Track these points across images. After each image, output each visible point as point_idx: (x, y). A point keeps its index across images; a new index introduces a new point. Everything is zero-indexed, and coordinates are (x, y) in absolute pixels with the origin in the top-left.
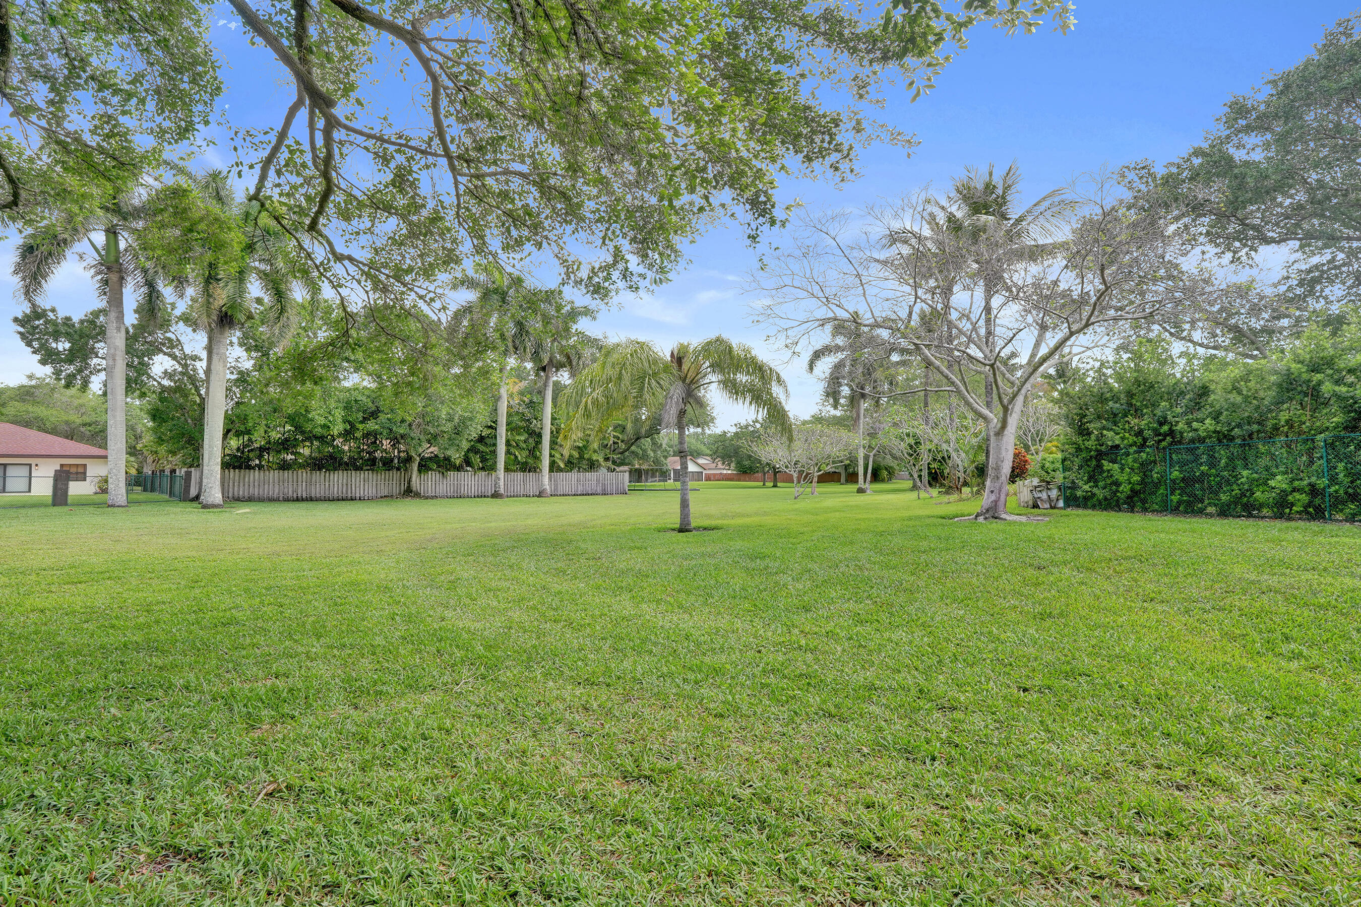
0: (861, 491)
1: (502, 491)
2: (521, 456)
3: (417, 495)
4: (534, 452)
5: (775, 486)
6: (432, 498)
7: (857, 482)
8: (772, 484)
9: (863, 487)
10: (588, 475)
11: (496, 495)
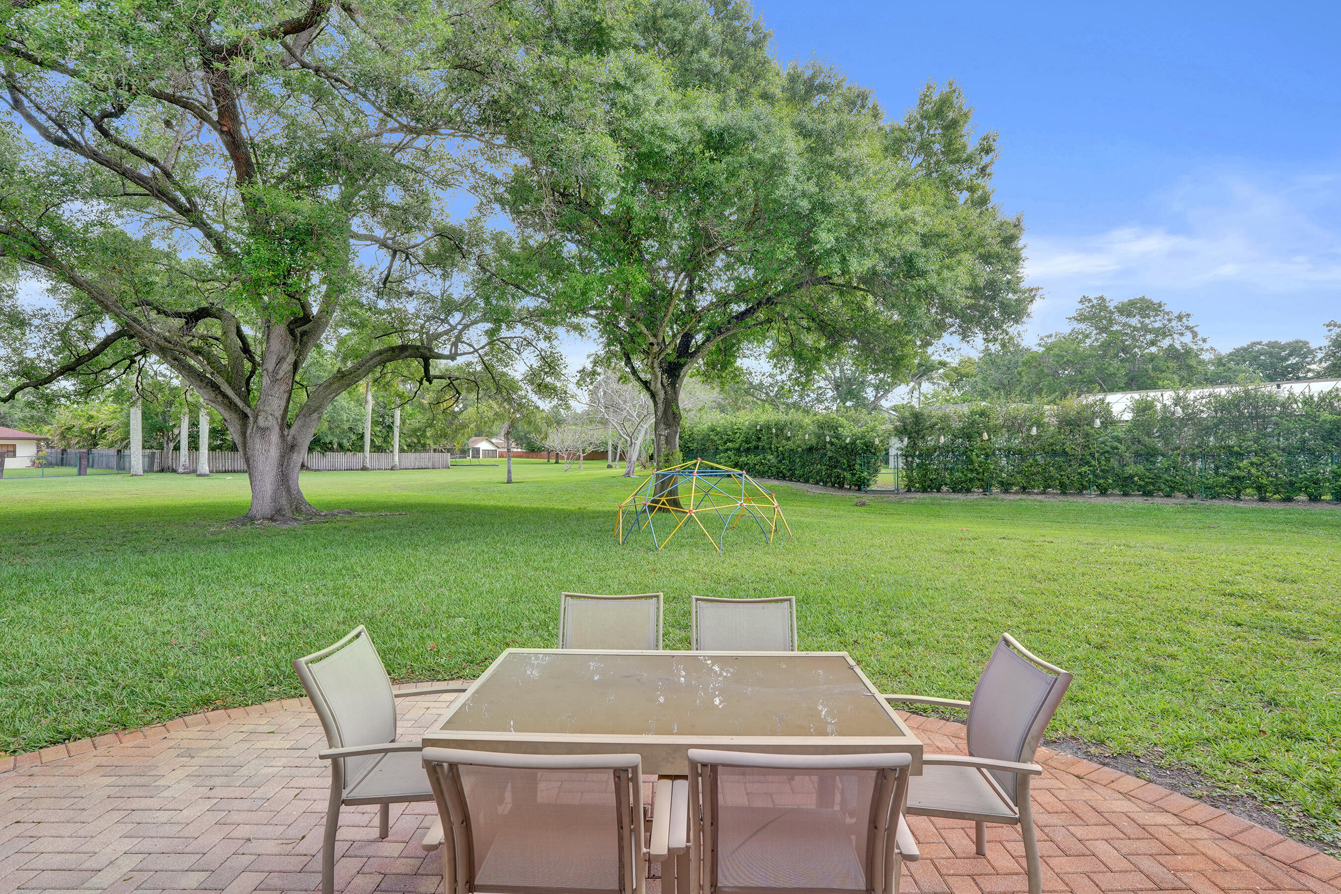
0: (609, 467)
1: (368, 466)
2: (378, 442)
3: (308, 469)
4: (387, 439)
5: (557, 462)
6: (316, 470)
7: (607, 458)
8: (554, 461)
9: (611, 463)
10: (423, 455)
11: (364, 469)
